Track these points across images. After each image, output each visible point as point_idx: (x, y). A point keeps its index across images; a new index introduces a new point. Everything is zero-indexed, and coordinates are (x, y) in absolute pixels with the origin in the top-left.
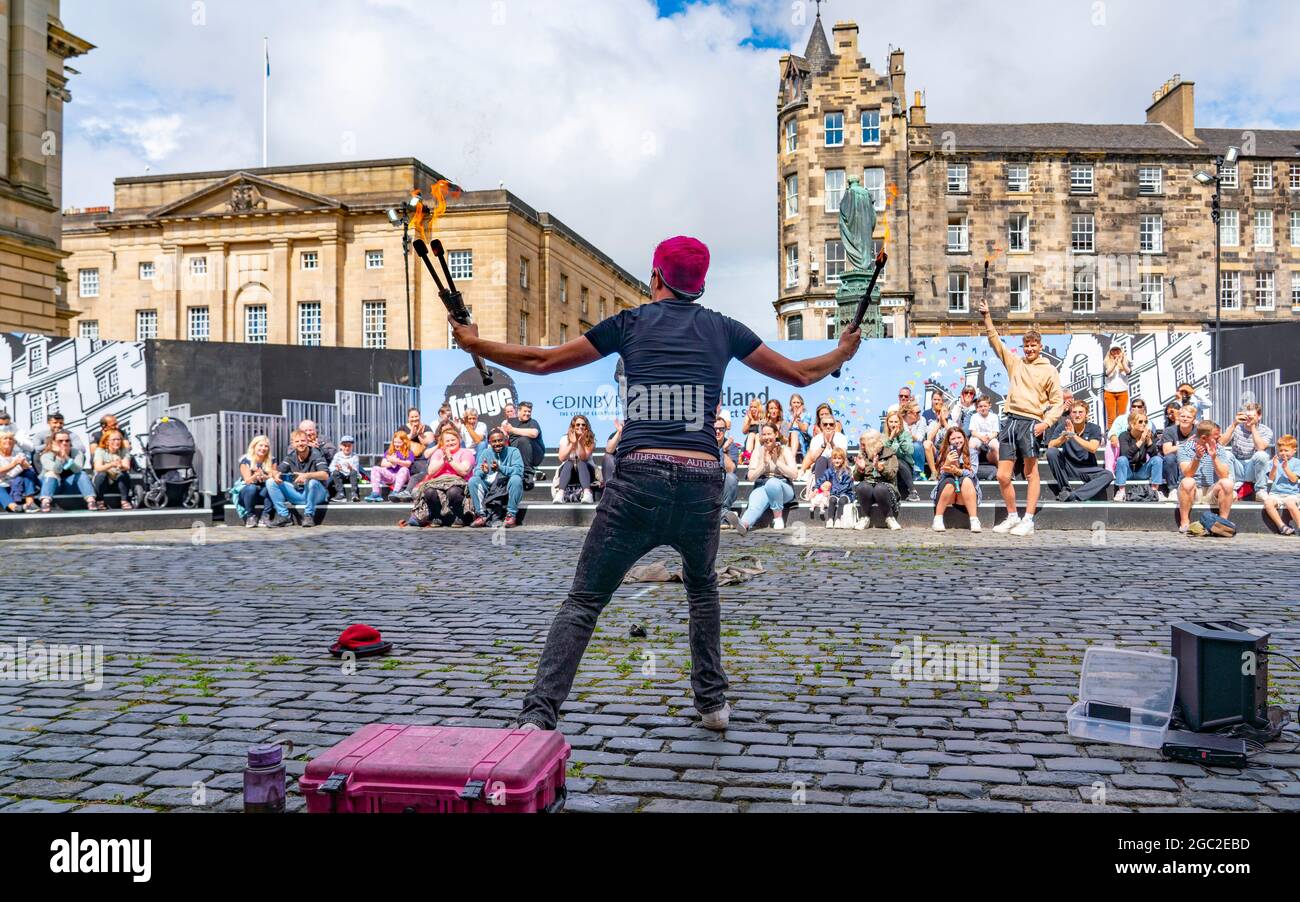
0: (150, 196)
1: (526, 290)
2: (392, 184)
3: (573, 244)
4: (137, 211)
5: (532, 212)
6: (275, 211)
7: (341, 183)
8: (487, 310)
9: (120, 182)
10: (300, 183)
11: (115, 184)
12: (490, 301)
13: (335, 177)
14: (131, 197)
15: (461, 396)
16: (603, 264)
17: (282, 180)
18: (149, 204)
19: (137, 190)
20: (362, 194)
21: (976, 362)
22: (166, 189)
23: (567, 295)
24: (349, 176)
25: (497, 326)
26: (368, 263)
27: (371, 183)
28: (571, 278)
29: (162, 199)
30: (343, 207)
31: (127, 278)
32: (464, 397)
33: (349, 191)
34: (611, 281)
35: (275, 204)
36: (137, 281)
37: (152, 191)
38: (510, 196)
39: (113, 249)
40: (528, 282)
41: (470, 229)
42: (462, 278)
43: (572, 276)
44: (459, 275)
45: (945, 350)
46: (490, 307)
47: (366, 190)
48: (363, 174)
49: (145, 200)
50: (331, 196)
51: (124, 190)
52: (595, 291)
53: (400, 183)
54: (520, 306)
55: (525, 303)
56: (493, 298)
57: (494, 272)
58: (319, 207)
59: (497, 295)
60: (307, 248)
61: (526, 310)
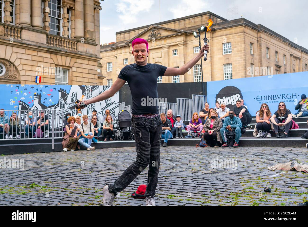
0: (126, 37)
1: (253, 55)
2: (202, 22)
3: (271, 35)
4: (122, 42)
5: (254, 25)
6: (163, 37)
7: (185, 24)
8: (238, 65)
9: (117, 33)
10: (172, 26)
11: (116, 34)
12: (239, 61)
13: (182, 22)
14: (121, 38)
15: (221, 98)
16: (284, 41)
17: (165, 26)
18: (126, 39)
19: (122, 36)
20: (192, 27)
22: (130, 34)
23: (269, 55)
24: (187, 21)
25: (242, 70)
26: (194, 51)
27: (195, 22)
28: (271, 49)
29: (130, 37)
30: (185, 32)
31: (120, 64)
32: (222, 98)
33: (187, 26)
34: (288, 48)
35: (164, 34)
36: (123, 65)
37: (126, 35)
38: (245, 20)
39: (116, 55)
40: (253, 51)
41: (230, 34)
42: (228, 53)
43: (271, 47)
44: (227, 52)
46: (239, 63)
47: (193, 25)
48: (192, 20)
49: (124, 38)
50: (181, 29)
51: (119, 36)
52: (281, 53)
53: (205, 21)
54: (250, 62)
55: (253, 60)
56: (240, 59)
57: (240, 50)
58: (177, 33)
59: (241, 58)
60: (174, 48)
61: (253, 63)
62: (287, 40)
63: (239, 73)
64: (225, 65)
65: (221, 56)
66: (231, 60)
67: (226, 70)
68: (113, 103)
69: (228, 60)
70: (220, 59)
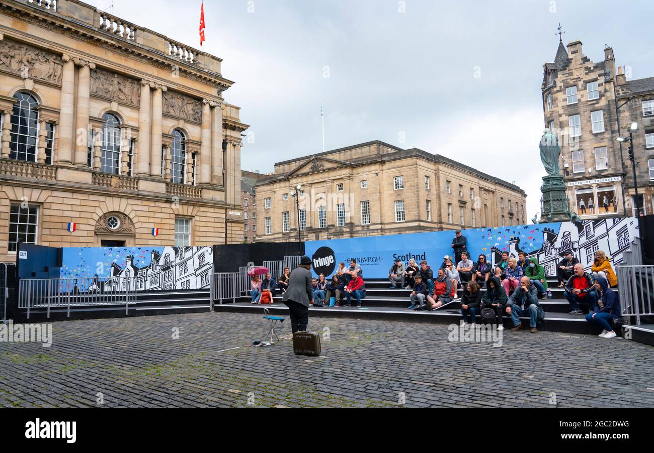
0: (286, 169)
1: (429, 191)
2: (369, 152)
3: (452, 166)
4: (282, 175)
5: (430, 155)
6: (326, 169)
7: (351, 155)
8: (410, 202)
9: (276, 165)
10: (336, 157)
11: (275, 166)
12: (412, 197)
13: (348, 152)
14: (280, 170)
15: (317, 259)
16: (470, 173)
17: (329, 157)
18: (286, 172)
19: (281, 167)
20: (359, 158)
21: (515, 238)
22: (291, 165)
23: (451, 190)
24: (353, 151)
25: (415, 208)
26: (362, 186)
27: (362, 153)
28: (453, 182)
29: (290, 170)
30: (351, 164)
31: (279, 200)
32: (318, 259)
33: (354, 157)
34: (476, 180)
35: (328, 165)
36: (282, 201)
37: (286, 167)
38: (419, 151)
39: (274, 190)
40: (430, 187)
41: (402, 167)
42: (400, 188)
43: (453, 180)
44: (399, 187)
45: (500, 232)
46: (412, 200)
47: (360, 156)
48: (358, 150)
49: (284, 170)
50: (347, 161)
51: (277, 168)
52: (467, 186)
53: (373, 151)
54: (426, 198)
55: (429, 196)
56: (413, 196)
57: (412, 185)
58: (343, 165)
59: (414, 194)
60: (339, 182)
61: (429, 199)
62: (475, 171)
63: (412, 211)
64: (397, 202)
65: (392, 192)
66: (403, 197)
67: (398, 208)
68: (207, 264)
69: (399, 196)
70: (391, 195)
